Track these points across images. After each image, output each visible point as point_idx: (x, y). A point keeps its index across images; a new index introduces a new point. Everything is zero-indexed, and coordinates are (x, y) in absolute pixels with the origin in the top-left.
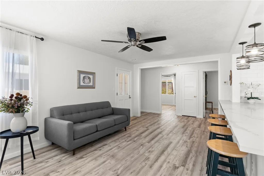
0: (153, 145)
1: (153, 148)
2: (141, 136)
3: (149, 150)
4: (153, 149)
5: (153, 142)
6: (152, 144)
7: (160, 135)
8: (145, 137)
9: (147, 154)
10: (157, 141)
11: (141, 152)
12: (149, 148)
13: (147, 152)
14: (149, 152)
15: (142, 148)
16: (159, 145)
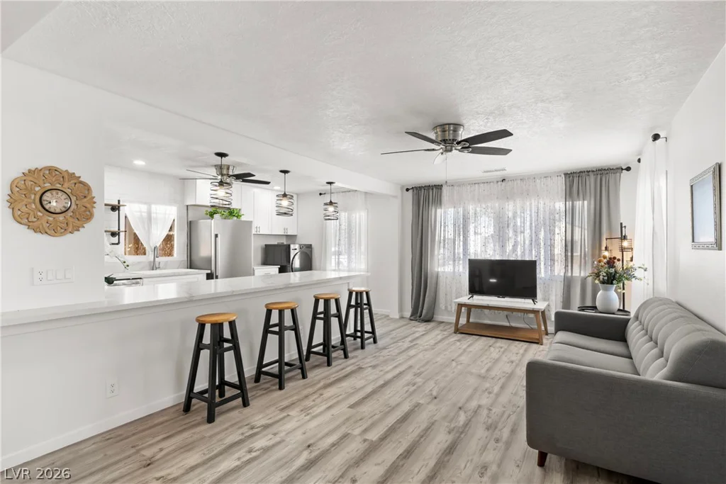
0: (405, 399)
1: (407, 391)
2: (449, 433)
3: (415, 387)
4: (406, 388)
5: (406, 407)
6: (408, 400)
7: (374, 439)
8: (433, 424)
9: (419, 380)
10: (393, 409)
11: (431, 384)
12: (415, 390)
13: (420, 384)
14: (414, 384)
15: (431, 390)
16: (390, 398)
